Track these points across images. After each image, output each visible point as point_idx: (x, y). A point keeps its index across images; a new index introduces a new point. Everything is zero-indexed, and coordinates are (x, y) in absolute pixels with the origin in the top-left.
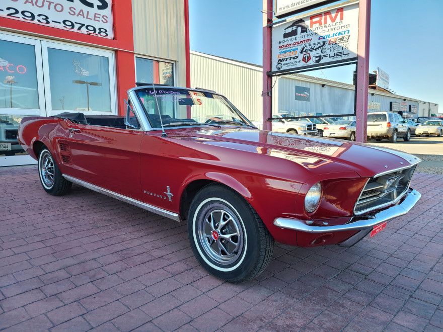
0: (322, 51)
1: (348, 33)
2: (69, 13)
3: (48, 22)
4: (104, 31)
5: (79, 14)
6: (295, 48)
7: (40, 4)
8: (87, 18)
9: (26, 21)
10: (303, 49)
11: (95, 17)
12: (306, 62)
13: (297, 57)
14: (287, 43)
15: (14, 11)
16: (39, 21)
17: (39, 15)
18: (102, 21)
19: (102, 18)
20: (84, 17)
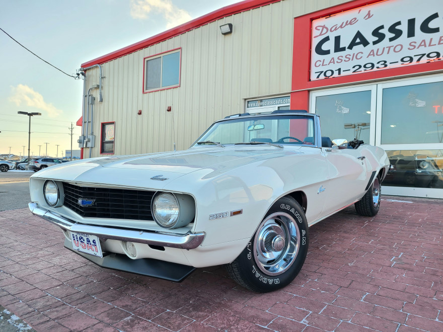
2: (409, 49)
3: (386, 66)
5: (420, 45)
7: (380, 53)
8: (430, 45)
11: (440, 40)
15: (358, 67)
16: (378, 68)
17: (378, 63)
20: (425, 46)
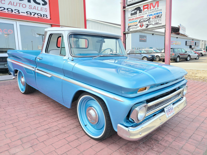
0: (149, 22)
1: (161, 13)
2: (29, 8)
3: (19, 13)
4: (46, 15)
5: (34, 8)
6: (136, 20)
7: (15, 4)
8: (37, 10)
9: (9, 13)
10: (140, 21)
11: (41, 9)
12: (142, 27)
13: (137, 25)
14: (133, 18)
15: (3, 9)
16: (15, 12)
17: (15, 10)
18: (45, 11)
19: (44, 10)
20: (36, 10)
